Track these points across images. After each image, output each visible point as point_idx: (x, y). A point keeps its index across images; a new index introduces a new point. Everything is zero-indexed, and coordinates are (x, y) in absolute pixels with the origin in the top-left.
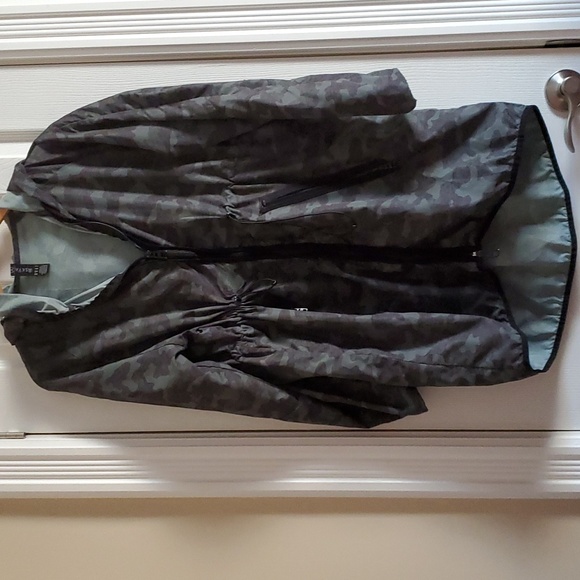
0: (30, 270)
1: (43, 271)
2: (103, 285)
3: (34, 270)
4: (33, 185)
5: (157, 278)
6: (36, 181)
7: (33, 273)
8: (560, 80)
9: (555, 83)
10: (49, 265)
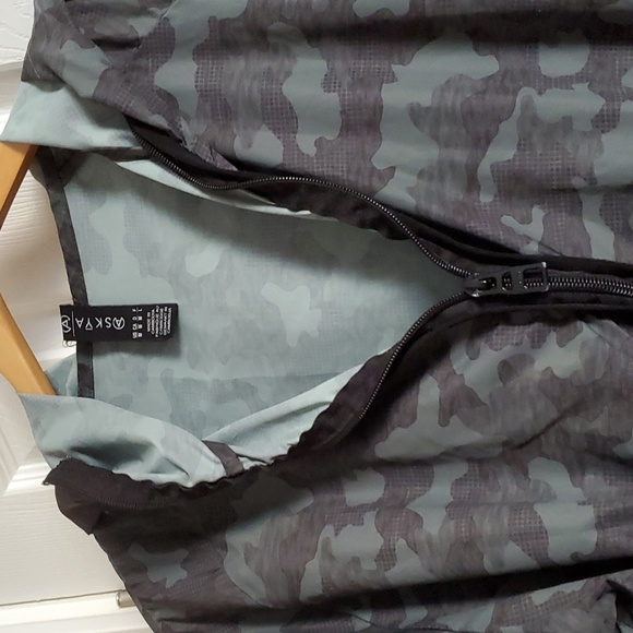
0: (119, 323)
1: (160, 325)
2: (327, 392)
3: (129, 323)
4: (94, 60)
5: (507, 369)
6: (104, 43)
7: (128, 330)
10: (175, 308)
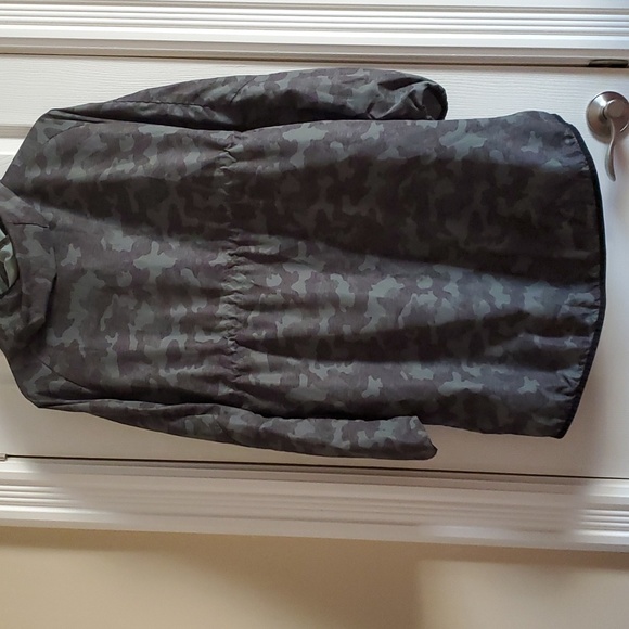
8: (603, 103)
9: (598, 105)
